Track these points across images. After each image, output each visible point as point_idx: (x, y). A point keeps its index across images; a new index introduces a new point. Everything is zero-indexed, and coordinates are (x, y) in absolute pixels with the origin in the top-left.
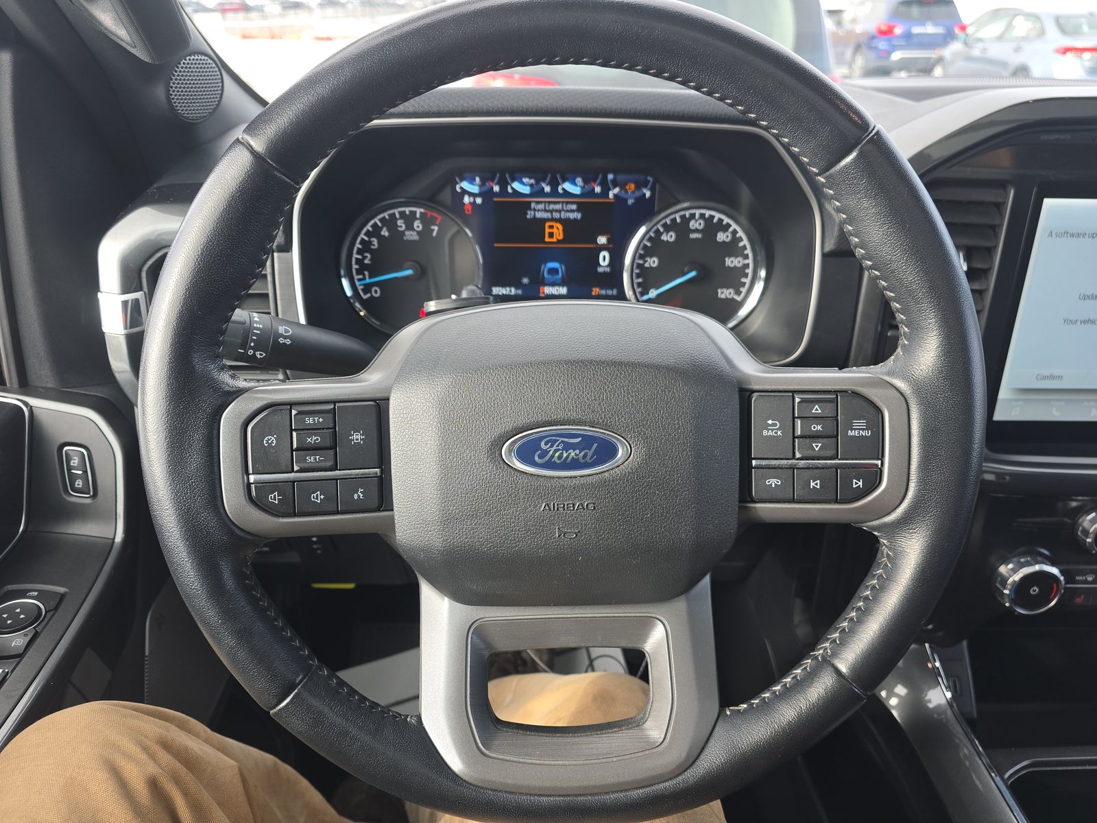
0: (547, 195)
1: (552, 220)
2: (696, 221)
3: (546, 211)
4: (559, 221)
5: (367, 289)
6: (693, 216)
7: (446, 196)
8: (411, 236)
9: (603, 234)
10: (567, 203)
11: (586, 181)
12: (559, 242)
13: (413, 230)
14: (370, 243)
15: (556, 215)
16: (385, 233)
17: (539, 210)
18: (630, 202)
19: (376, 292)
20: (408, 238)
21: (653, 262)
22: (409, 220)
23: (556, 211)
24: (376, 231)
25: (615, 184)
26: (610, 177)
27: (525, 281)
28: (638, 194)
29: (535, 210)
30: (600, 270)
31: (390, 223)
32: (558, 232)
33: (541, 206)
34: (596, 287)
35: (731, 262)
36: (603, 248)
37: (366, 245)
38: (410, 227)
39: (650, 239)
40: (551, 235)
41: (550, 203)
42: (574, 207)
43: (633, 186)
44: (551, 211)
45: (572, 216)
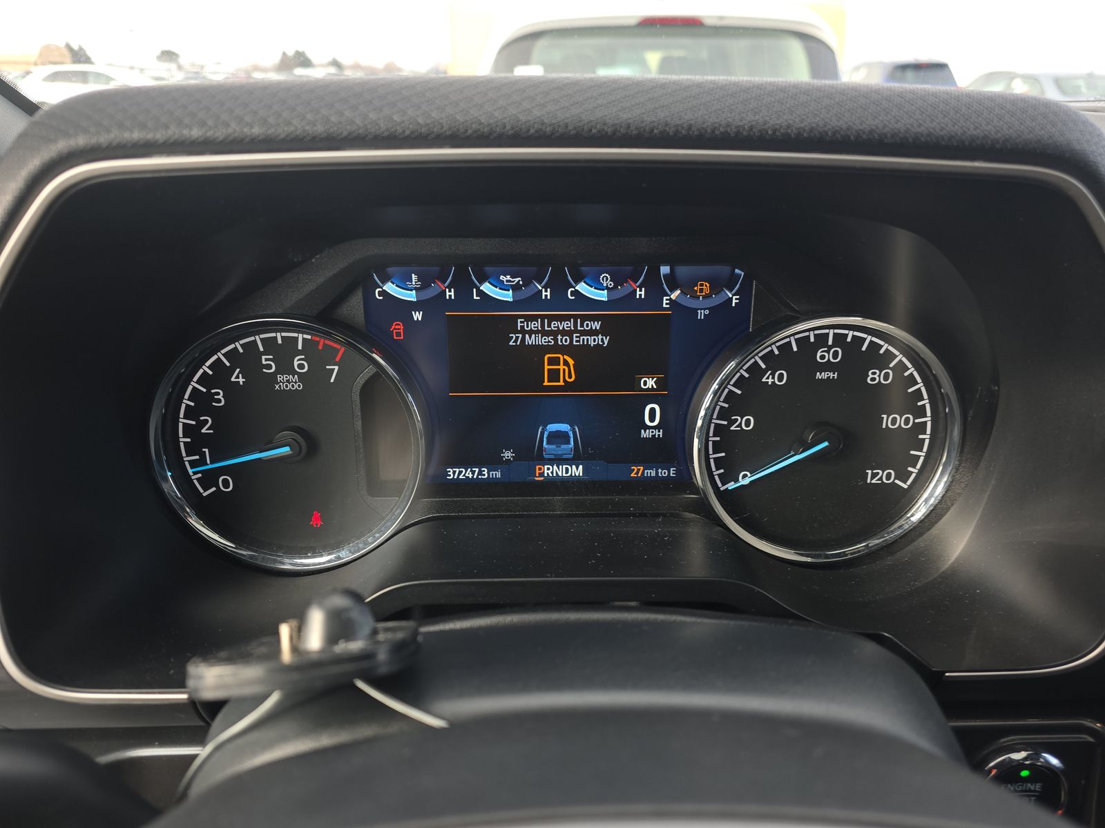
0: (546, 305)
1: (556, 348)
2: (830, 348)
3: (544, 333)
4: (569, 350)
5: (209, 479)
6: (821, 339)
7: (354, 308)
8: (288, 383)
9: (649, 374)
10: (584, 318)
11: (618, 280)
12: (568, 386)
13: (294, 373)
14: (211, 397)
15: (563, 340)
16: (238, 378)
17: (531, 332)
18: (701, 314)
19: (226, 484)
20: (283, 387)
21: (745, 423)
22: (284, 354)
23: (564, 333)
24: (220, 375)
25: (673, 283)
26: (665, 270)
27: (508, 455)
28: (716, 300)
29: (523, 332)
30: (645, 434)
31: (248, 360)
32: (567, 369)
33: (533, 325)
34: (637, 463)
35: (894, 421)
36: (650, 397)
37: (202, 403)
38: (285, 367)
39: (740, 383)
40: (554, 375)
41: (552, 318)
42: (596, 325)
43: (706, 287)
44: (554, 334)
45: (592, 341)
